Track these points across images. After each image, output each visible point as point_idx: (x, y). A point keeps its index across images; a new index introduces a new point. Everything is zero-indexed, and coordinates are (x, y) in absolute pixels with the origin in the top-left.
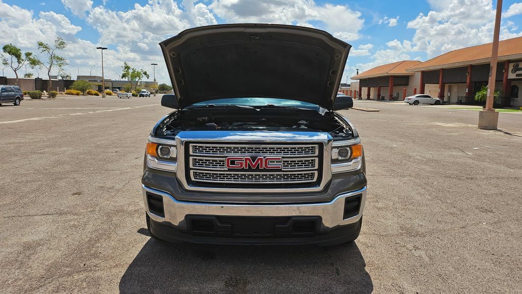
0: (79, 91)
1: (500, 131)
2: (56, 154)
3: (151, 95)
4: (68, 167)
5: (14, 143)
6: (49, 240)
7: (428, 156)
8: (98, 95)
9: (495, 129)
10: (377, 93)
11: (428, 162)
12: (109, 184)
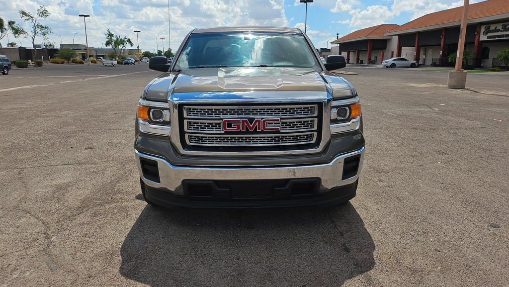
0: (64, 60)
1: (467, 89)
2: (59, 117)
3: (136, 63)
4: (74, 128)
5: (15, 109)
6: (76, 183)
7: (399, 112)
8: (83, 63)
9: (463, 88)
10: (356, 58)
11: (398, 117)
12: (115, 140)
